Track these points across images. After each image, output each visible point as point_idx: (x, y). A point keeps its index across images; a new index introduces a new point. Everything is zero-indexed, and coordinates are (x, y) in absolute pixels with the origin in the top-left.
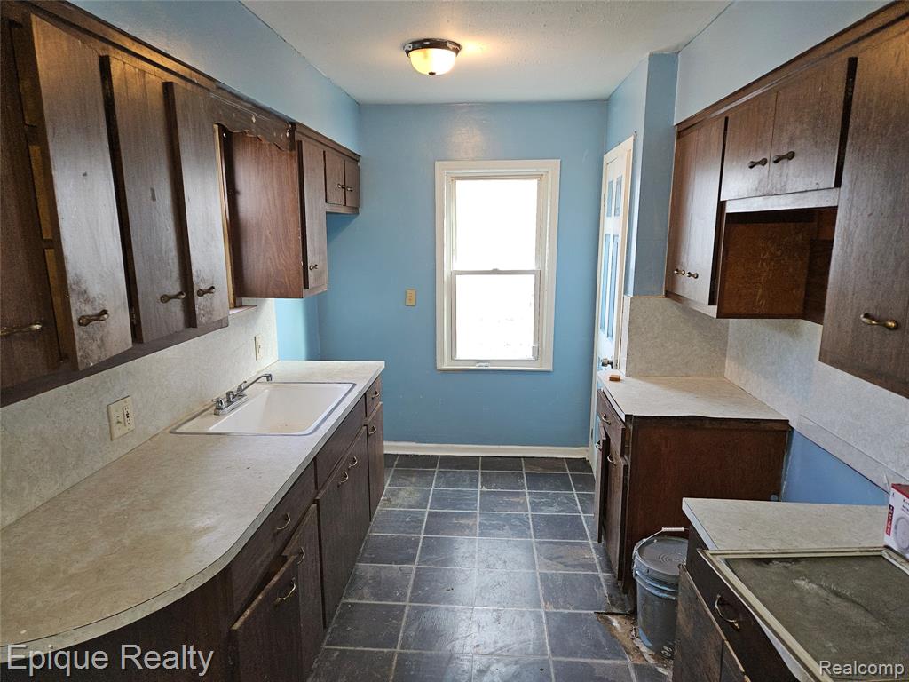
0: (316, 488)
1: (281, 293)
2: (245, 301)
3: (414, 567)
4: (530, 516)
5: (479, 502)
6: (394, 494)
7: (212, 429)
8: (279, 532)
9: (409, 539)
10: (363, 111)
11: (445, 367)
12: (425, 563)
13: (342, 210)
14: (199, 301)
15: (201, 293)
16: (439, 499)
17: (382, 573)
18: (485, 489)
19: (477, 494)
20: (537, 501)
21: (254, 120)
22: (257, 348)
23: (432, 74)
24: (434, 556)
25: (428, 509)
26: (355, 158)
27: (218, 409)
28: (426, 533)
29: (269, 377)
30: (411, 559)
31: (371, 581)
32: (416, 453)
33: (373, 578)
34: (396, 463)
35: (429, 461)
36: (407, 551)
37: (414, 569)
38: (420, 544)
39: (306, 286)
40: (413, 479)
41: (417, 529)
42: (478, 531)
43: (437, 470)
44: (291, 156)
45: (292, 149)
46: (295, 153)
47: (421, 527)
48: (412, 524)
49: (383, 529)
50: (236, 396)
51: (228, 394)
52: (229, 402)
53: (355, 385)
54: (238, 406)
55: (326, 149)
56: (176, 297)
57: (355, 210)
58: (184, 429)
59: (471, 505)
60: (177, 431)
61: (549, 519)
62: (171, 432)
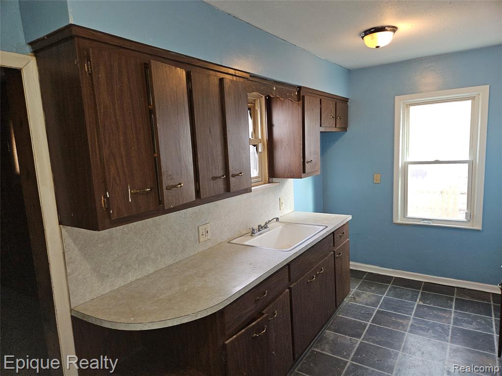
0: (290, 280)
1: (291, 176)
2: (275, 180)
3: (360, 340)
4: (451, 328)
5: (414, 311)
6: (358, 295)
7: (246, 243)
8: (258, 299)
9: (361, 323)
10: (351, 74)
11: (399, 221)
12: (367, 340)
13: (334, 130)
14: (232, 180)
15: (234, 176)
16: (386, 303)
17: (339, 340)
18: (421, 303)
19: (414, 305)
20: (460, 318)
21: (275, 89)
22: (280, 204)
23: (377, 47)
24: (374, 337)
25: (378, 308)
26: (345, 101)
27: (253, 233)
28: (373, 322)
29: (277, 219)
30: (359, 336)
31: (331, 342)
32: (379, 273)
33: (333, 341)
34: (364, 277)
35: (386, 279)
36: (358, 330)
37: (359, 342)
38: (367, 328)
39: (304, 172)
40: (373, 289)
41: (367, 319)
42: (409, 329)
43: (390, 286)
44: (298, 104)
45: (299, 100)
46: (301, 102)
47: (370, 318)
48: (365, 315)
49: (347, 314)
50: (261, 228)
51: (259, 226)
52: (259, 230)
53: (327, 227)
54: (263, 233)
55: (321, 97)
56: (220, 177)
57: (345, 129)
58: (234, 241)
59: (409, 311)
60: (231, 242)
61: (465, 333)
62: (228, 242)
